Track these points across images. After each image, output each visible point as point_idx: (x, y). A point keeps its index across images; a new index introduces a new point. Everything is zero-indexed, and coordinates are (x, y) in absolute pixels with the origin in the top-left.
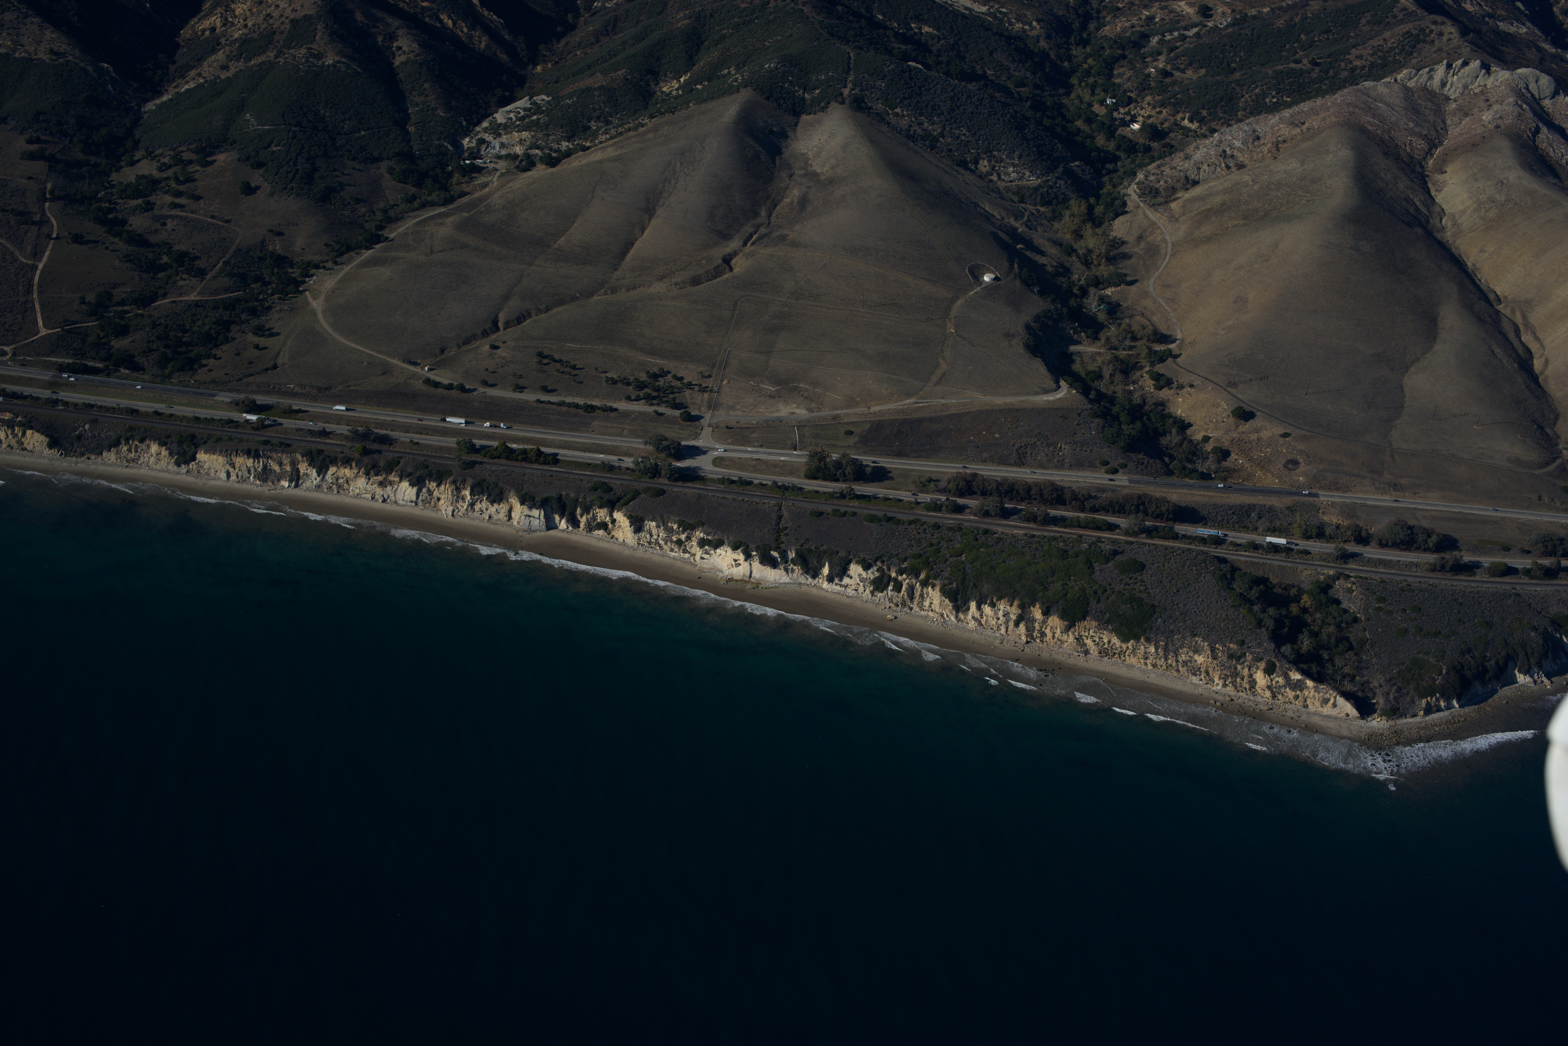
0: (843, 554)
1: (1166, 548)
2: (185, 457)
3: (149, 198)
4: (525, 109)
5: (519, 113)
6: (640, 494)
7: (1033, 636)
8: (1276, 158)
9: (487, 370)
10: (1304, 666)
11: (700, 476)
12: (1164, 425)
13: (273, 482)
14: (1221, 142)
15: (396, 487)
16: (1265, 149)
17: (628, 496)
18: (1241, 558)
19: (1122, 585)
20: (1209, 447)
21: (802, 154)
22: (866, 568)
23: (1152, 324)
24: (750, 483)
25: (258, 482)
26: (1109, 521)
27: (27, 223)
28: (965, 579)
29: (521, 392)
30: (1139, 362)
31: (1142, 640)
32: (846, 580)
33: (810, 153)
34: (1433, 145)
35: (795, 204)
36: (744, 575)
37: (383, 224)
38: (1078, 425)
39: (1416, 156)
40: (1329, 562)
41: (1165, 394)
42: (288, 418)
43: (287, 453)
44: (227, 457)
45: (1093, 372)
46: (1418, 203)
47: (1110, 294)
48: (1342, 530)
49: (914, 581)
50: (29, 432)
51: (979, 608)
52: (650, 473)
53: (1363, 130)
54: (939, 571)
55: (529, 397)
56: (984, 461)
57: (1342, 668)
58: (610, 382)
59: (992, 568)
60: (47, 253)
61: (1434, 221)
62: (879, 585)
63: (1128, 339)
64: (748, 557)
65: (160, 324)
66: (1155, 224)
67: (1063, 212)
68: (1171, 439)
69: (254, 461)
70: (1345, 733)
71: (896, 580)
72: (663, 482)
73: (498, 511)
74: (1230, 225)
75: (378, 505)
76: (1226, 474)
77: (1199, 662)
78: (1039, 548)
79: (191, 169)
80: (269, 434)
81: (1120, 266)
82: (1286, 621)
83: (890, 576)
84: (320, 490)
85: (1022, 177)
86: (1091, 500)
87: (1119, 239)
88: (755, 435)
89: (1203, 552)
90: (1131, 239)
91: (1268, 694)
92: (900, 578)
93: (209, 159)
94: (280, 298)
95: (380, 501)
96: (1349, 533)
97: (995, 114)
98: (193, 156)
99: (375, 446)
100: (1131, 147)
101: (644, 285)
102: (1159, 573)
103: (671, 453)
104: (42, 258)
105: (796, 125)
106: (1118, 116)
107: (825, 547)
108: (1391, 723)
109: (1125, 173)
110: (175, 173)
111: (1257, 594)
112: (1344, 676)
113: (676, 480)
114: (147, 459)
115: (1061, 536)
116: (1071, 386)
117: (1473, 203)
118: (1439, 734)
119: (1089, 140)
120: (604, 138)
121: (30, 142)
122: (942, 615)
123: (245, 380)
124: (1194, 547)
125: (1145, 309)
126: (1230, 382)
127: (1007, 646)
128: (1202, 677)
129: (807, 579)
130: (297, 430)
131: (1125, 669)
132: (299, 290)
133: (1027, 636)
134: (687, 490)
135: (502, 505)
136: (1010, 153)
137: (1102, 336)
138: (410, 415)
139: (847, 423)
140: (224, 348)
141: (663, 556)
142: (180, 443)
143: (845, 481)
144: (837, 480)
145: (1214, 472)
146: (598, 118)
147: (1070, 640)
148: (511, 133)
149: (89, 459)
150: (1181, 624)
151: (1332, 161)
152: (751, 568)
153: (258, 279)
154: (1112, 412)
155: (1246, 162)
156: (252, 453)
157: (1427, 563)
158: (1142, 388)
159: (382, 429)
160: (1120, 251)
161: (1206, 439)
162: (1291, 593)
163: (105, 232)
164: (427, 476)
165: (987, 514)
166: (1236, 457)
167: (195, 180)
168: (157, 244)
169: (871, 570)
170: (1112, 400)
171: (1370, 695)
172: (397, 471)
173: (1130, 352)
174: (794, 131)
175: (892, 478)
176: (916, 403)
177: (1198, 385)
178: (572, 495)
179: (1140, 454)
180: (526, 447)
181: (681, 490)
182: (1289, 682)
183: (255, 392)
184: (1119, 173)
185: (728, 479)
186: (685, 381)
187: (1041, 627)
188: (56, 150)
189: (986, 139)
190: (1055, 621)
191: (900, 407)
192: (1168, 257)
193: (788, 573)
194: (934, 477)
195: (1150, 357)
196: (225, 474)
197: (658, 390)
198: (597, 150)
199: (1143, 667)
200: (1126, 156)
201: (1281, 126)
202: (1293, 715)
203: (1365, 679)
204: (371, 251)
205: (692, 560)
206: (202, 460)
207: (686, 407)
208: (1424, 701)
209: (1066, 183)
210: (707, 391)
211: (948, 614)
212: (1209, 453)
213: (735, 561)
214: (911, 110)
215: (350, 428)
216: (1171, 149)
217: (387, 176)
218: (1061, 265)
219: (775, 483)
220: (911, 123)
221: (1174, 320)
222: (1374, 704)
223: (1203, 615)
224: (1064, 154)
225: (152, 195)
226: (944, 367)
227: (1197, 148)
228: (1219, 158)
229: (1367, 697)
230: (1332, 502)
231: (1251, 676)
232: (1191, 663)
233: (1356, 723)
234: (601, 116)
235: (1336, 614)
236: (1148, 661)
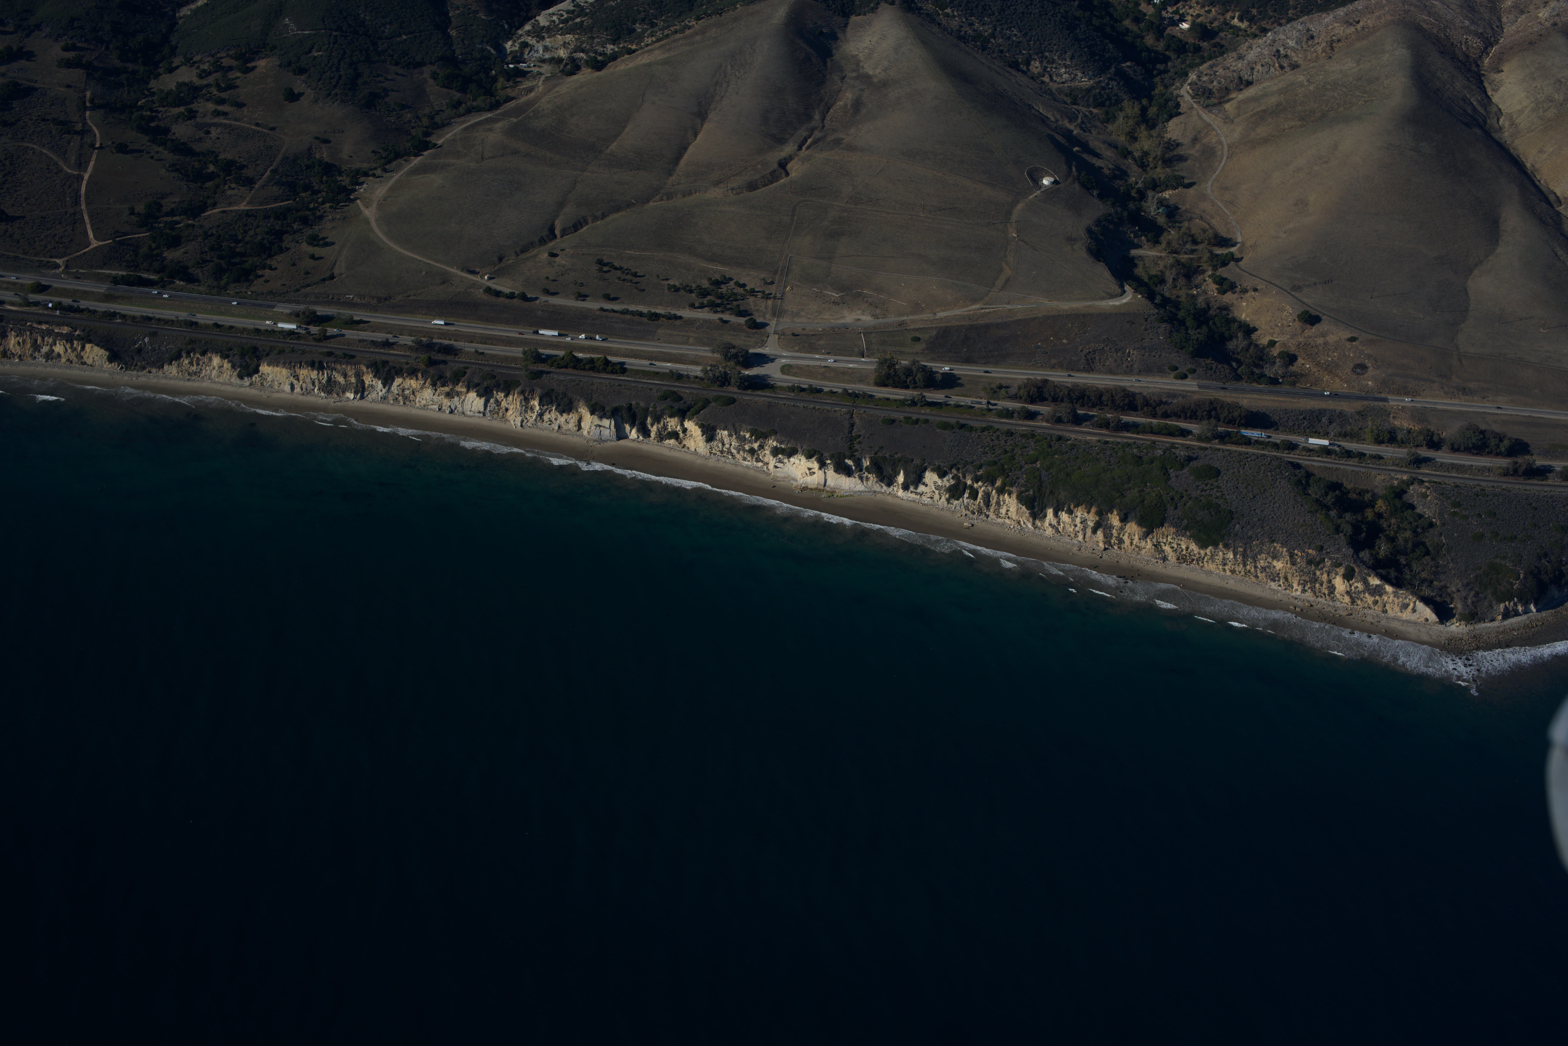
0: (917, 461)
1: (1240, 454)
2: (248, 370)
3: (191, 106)
4: (568, 12)
5: (562, 15)
6: (710, 402)
7: (1110, 543)
8: (1330, 57)
9: (547, 278)
10: (1383, 572)
11: (769, 384)
12: (1229, 329)
13: (338, 394)
14: (1274, 41)
15: (463, 398)
16: (1319, 49)
17: (699, 405)
18: (1315, 463)
19: (1199, 491)
20: (1275, 351)
21: (853, 56)
22: (942, 475)
23: (1211, 228)
24: (819, 391)
25: (323, 394)
26: (1182, 427)
27: (69, 133)
28: (1041, 486)
29: (583, 300)
30: (1200, 266)
31: (1221, 546)
32: (921, 488)
33: (861, 55)
34: (1489, 44)
35: (849, 107)
36: (818, 484)
37: (430, 130)
38: (1146, 330)
39: (1471, 55)
40: (1402, 466)
41: (1228, 298)
42: (349, 329)
43: (351, 365)
44: (290, 369)
45: (1156, 276)
46: (1475, 103)
47: (1167, 197)
48: (1414, 435)
49: (990, 489)
50: (88, 346)
51: (1056, 515)
52: (719, 381)
53: (1418, 28)
54: (1015, 478)
55: (593, 305)
56: (1053, 367)
57: (1419, 573)
58: (673, 290)
59: (1068, 475)
60: (92, 163)
61: (1492, 121)
62: (955, 492)
63: (1189, 243)
64: (822, 465)
65: (212, 235)
66: (1209, 125)
67: (1116, 115)
68: (1237, 344)
69: (319, 373)
70: (1425, 638)
71: (971, 487)
72: (732, 390)
73: (568, 421)
74: (1286, 126)
75: (446, 416)
76: (1296, 378)
77: (1278, 568)
78: (1114, 454)
79: (232, 75)
80: (332, 346)
81: (1177, 168)
82: (1363, 526)
83: (966, 484)
84: (386, 401)
85: (1074, 78)
86: (1163, 406)
87: (1174, 141)
88: (821, 342)
89: (1277, 458)
90: (1186, 141)
91: (1347, 599)
92: (975, 485)
93: (249, 65)
94: (331, 207)
95: (448, 412)
96: (1421, 438)
97: (1046, 14)
98: (234, 63)
99: (440, 357)
100: (1181, 47)
101: (700, 191)
102: (1234, 479)
103: (739, 361)
104: (86, 168)
105: (846, 26)
106: (1166, 16)
107: (899, 455)
108: (1470, 627)
109: (1176, 73)
110: (217, 80)
111: (1333, 500)
112: (1423, 581)
113: (746, 388)
114: (209, 372)
115: (1135, 443)
116: (1136, 290)
117: (1531, 103)
118: (1517, 638)
119: (1138, 40)
120: (650, 40)
121: (66, 49)
122: (1019, 523)
123: (303, 290)
124: (1267, 453)
125: (1204, 212)
126: (1294, 286)
127: (1085, 553)
128: (1281, 583)
129: (882, 487)
130: (360, 341)
131: (1204, 575)
132: (350, 199)
133: (1105, 543)
134: (757, 399)
135: (571, 415)
136: (1062, 54)
137: (1164, 239)
138: (472, 325)
139: (914, 330)
140: (279, 258)
141: (736, 465)
142: (243, 355)
143: (915, 388)
144: (907, 387)
145: (1282, 377)
146: (643, 20)
147: (1148, 547)
148: (555, 35)
149: (150, 372)
150: (1259, 530)
151: (1388, 60)
152: (825, 476)
153: (307, 187)
154: (1178, 317)
155: (1300, 62)
156: (317, 365)
157: (1500, 468)
158: (1205, 292)
159: (445, 339)
160: (1175, 153)
161: (1272, 343)
162: (1366, 499)
163: (149, 141)
164: (495, 386)
165: (1059, 420)
166: (1303, 362)
167: (236, 87)
168: (203, 153)
169: (947, 478)
170: (1177, 305)
171: (1448, 600)
172: (464, 382)
173: (1191, 256)
174: (844, 32)
175: (961, 385)
176: (982, 309)
177: (1262, 289)
178: (642, 404)
179: (1208, 359)
180: (593, 356)
181: (751, 398)
182: (1368, 588)
183: (314, 303)
184: (1169, 74)
185: (798, 387)
186: (747, 288)
187: (1119, 534)
188: (93, 58)
189: (1038, 40)
190: (1132, 528)
191: (966, 313)
192: (1225, 159)
193: (862, 481)
194: (1004, 383)
195: (1212, 261)
196: (289, 387)
197: (721, 297)
198: (643, 53)
199: (1222, 573)
200: (1176, 56)
201: (1336, 25)
202: (1372, 620)
203: (1442, 584)
204: (419, 158)
205: (765, 469)
206: (265, 372)
207: (751, 315)
208: (1502, 606)
209: (1119, 84)
210: (770, 298)
211: (1025, 521)
212: (1275, 357)
213: (809, 469)
214: (962, 11)
215: (413, 338)
216: (1221, 50)
217: (431, 81)
218: (1118, 168)
219: (845, 390)
220: (961, 24)
221: (1234, 223)
222: (1452, 609)
223: (1281, 521)
224: (1116, 55)
225: (193, 103)
226: (1007, 272)
227: (1250, 48)
228: (1273, 58)
229: (1445, 601)
230: (1402, 407)
231: (1330, 581)
232: (1270, 569)
233: (1436, 628)
234: (646, 18)
235: (1411, 519)
236: (1226, 568)
